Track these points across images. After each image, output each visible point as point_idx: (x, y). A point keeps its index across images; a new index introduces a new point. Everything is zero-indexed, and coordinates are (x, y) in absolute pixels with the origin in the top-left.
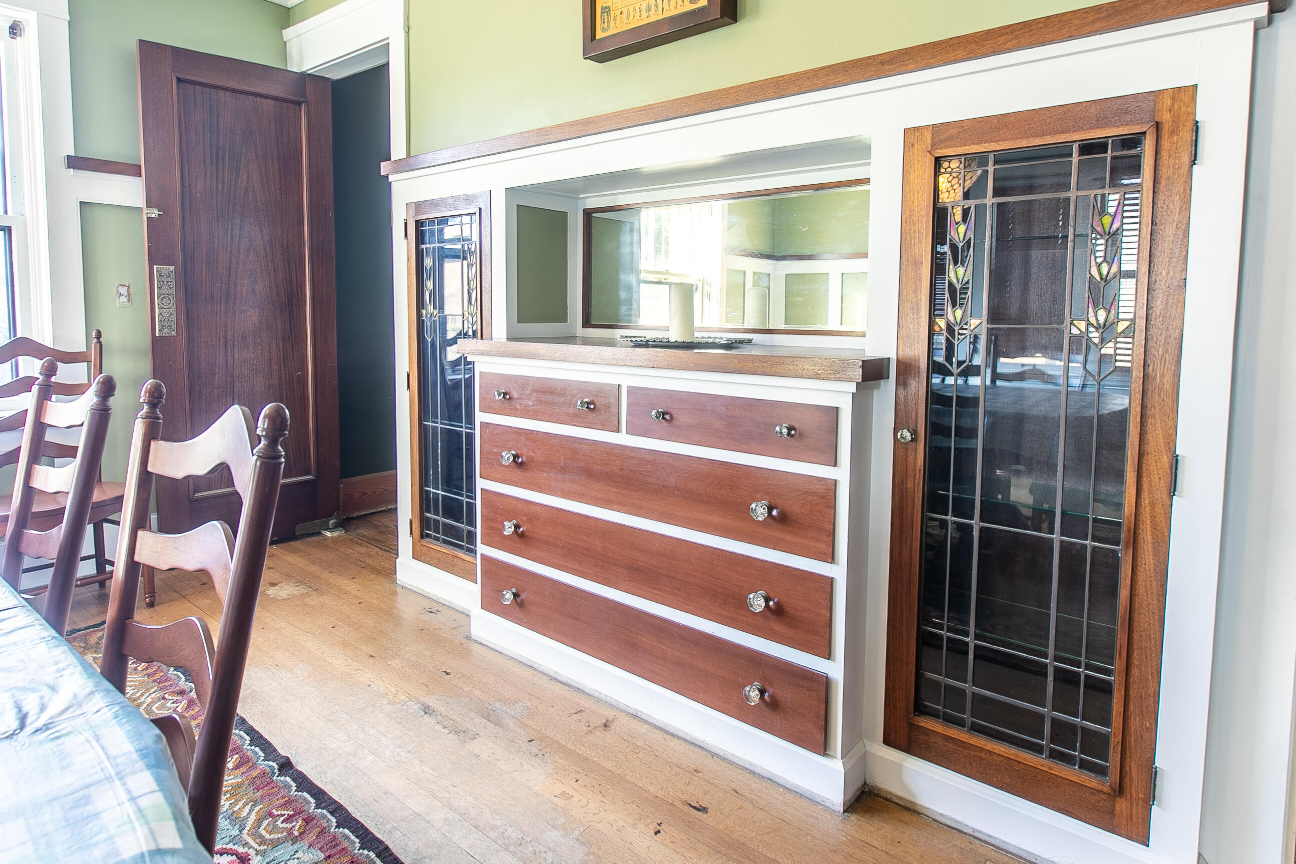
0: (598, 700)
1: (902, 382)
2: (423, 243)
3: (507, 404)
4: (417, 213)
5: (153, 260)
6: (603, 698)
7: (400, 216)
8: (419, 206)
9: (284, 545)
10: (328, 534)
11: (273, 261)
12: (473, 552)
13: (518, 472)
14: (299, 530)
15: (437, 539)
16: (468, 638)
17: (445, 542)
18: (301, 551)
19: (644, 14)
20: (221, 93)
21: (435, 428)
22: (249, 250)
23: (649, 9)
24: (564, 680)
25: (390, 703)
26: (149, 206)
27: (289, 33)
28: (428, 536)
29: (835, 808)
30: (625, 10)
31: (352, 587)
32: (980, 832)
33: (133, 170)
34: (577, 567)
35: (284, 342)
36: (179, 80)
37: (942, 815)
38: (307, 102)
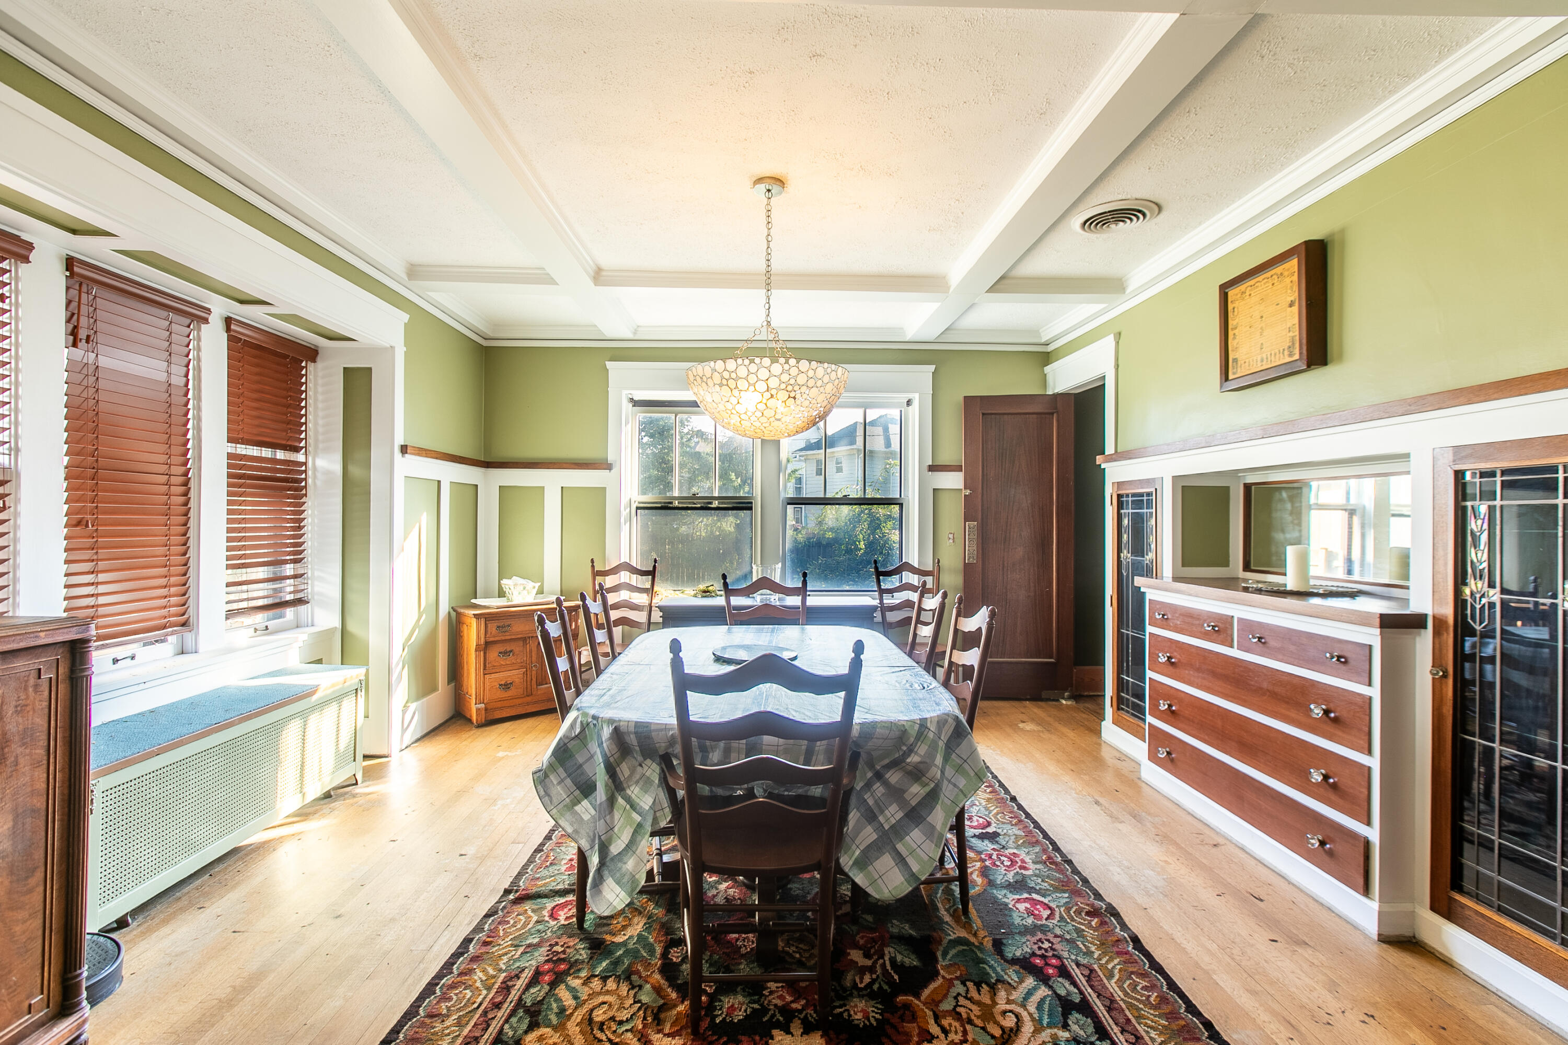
0: (1218, 833)
1: (1437, 633)
2: (1123, 509)
3: (1164, 623)
4: (1118, 489)
5: (966, 520)
6: (1222, 833)
7: (1109, 490)
8: (1120, 484)
9: (1034, 703)
10: (1064, 702)
11: (1033, 516)
12: (1144, 720)
13: (1171, 668)
14: (1044, 694)
15: (1128, 712)
16: (1139, 779)
17: (1133, 715)
18: (1043, 708)
19: (1259, 364)
20: (1006, 416)
21: (1128, 635)
22: (1018, 510)
23: (1262, 361)
24: (1198, 817)
25: (1076, 793)
26: (965, 488)
27: (1047, 369)
28: (1123, 709)
29: (1371, 936)
30: (1247, 361)
31: (1071, 734)
32: (1502, 992)
33: (958, 468)
34: (1206, 737)
35: (1038, 568)
36: (983, 414)
37: (1472, 973)
38: (1057, 412)
